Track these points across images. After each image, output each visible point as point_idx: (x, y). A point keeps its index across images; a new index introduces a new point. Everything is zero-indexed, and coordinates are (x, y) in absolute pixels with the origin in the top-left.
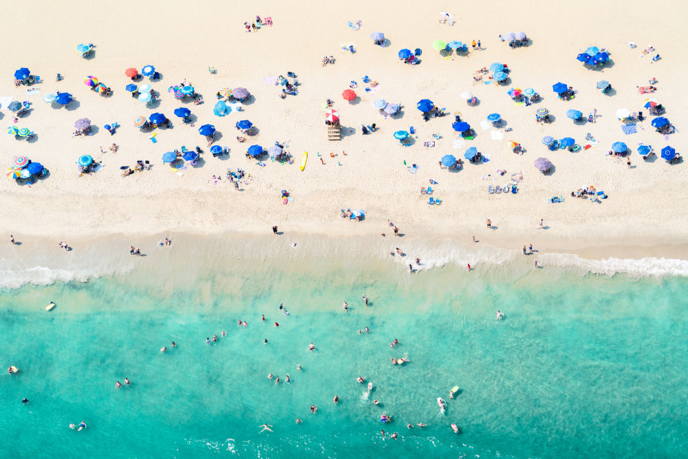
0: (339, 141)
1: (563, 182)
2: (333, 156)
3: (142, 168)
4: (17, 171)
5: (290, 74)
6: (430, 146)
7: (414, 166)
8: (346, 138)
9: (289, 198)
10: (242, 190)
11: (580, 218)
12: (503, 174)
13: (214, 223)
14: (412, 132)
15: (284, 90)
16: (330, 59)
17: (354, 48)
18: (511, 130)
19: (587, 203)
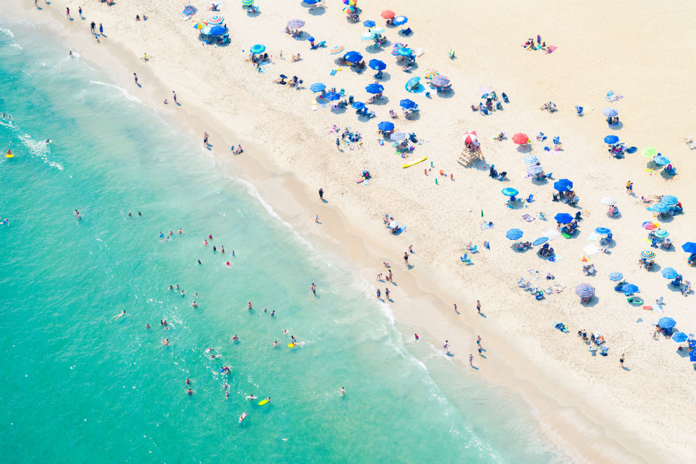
0: (464, 168)
1: (588, 319)
2: (442, 174)
3: (294, 85)
4: (202, 23)
5: (504, 95)
6: (527, 219)
7: (491, 224)
8: (474, 170)
9: (366, 182)
10: (342, 151)
11: (560, 354)
12: (549, 278)
13: (290, 159)
14: (529, 201)
15: (481, 104)
16: (552, 106)
17: (584, 112)
18: (609, 253)
19: (584, 349)
